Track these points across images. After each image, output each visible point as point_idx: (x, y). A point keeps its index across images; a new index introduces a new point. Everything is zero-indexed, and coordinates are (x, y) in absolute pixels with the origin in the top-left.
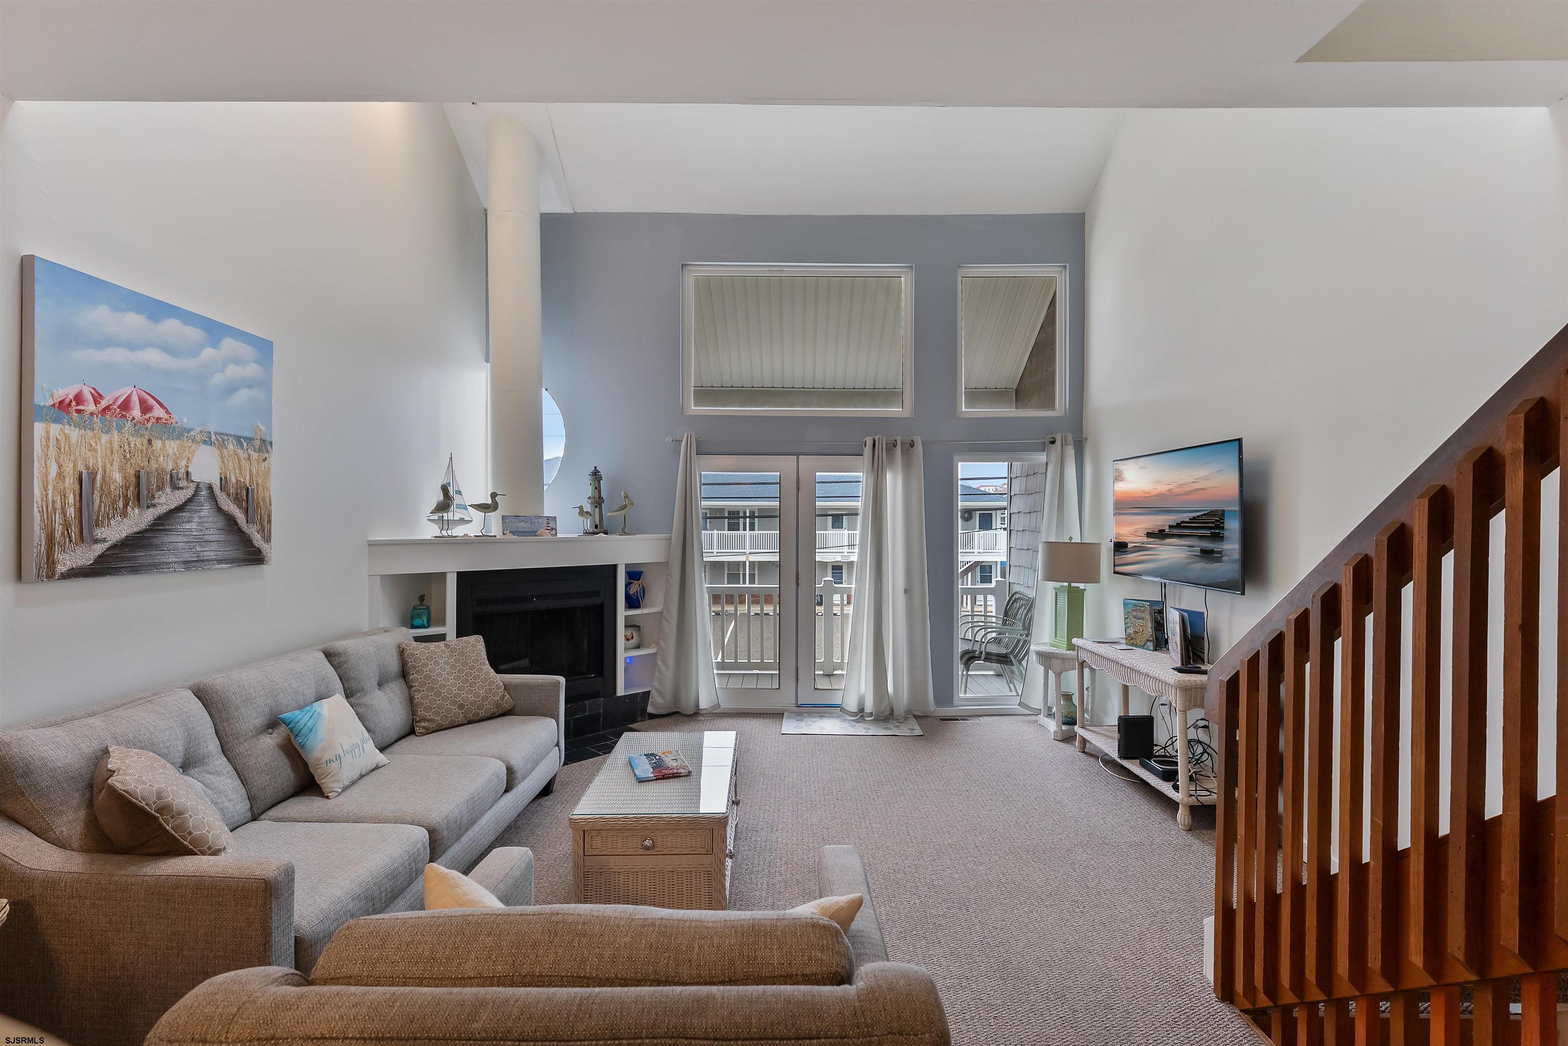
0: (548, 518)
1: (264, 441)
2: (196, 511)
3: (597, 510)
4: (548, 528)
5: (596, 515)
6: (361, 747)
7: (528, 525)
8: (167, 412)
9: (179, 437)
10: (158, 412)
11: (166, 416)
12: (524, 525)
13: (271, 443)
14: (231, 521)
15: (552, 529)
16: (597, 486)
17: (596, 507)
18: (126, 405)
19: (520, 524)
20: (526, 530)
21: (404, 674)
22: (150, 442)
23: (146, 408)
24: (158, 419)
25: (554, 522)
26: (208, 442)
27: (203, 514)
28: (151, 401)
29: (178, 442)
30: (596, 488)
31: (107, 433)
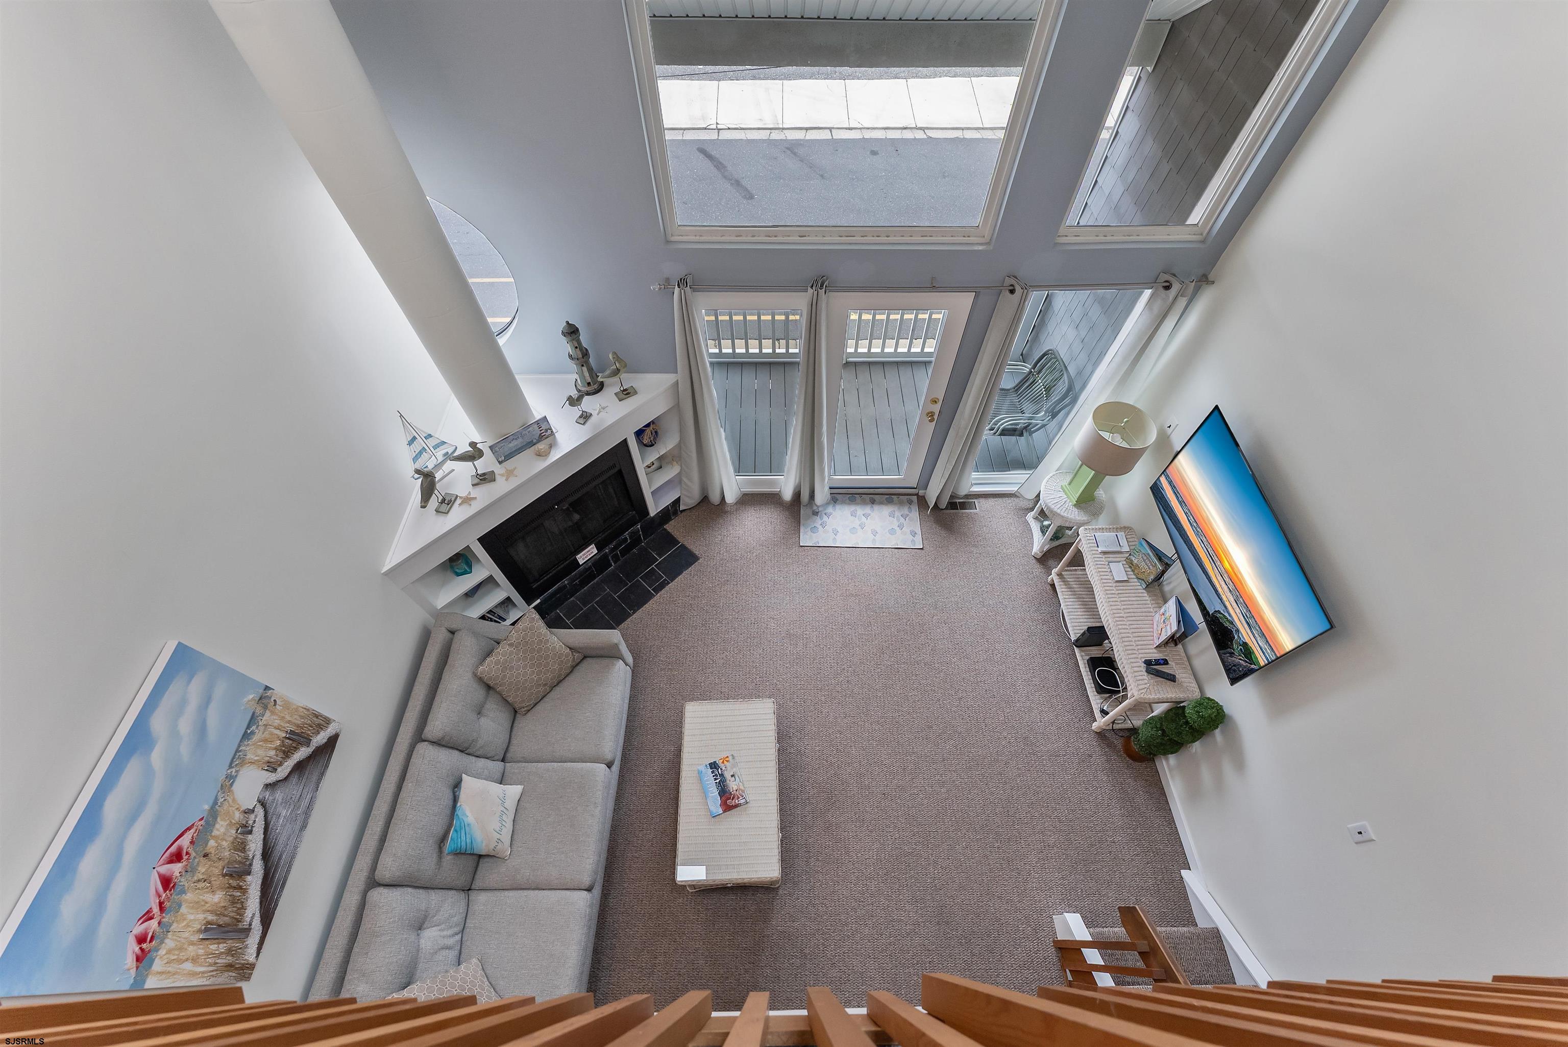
0: (537, 422)
1: (261, 699)
2: (275, 808)
3: (585, 369)
4: (542, 432)
5: (585, 373)
6: (505, 810)
7: (520, 440)
8: (189, 829)
9: (215, 818)
10: (185, 842)
11: (192, 831)
12: (515, 444)
13: (267, 688)
14: (300, 767)
15: (546, 431)
16: (577, 345)
17: (583, 366)
18: (166, 882)
19: (511, 445)
20: (520, 446)
21: (489, 688)
22: (206, 855)
23: (177, 857)
24: (192, 842)
25: (546, 423)
26: (231, 779)
27: (280, 800)
28: (173, 849)
29: (219, 819)
30: (576, 348)
31: (180, 906)
